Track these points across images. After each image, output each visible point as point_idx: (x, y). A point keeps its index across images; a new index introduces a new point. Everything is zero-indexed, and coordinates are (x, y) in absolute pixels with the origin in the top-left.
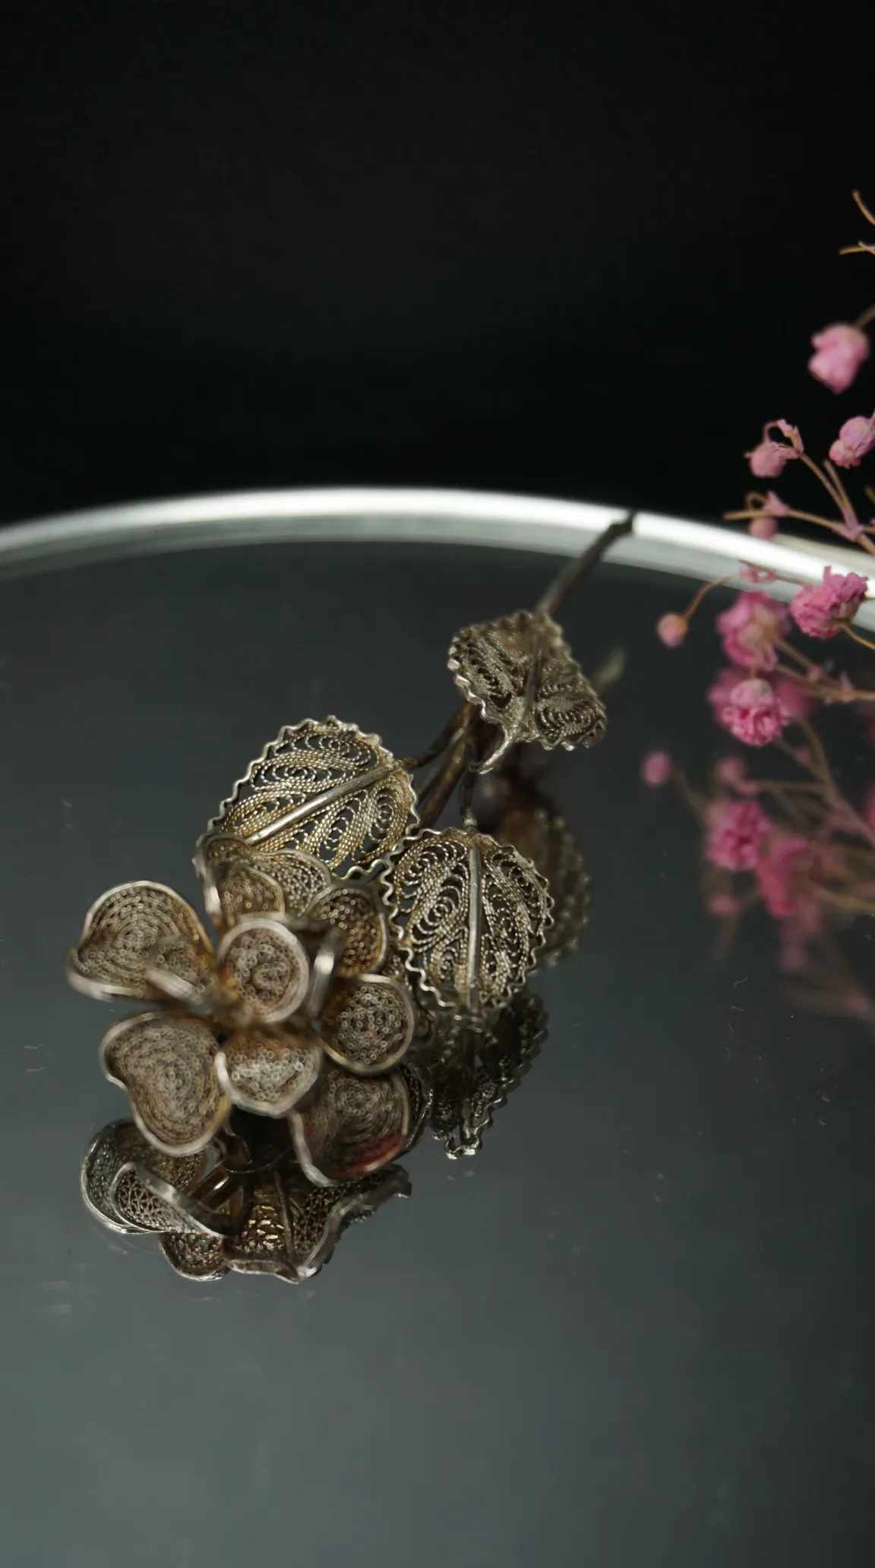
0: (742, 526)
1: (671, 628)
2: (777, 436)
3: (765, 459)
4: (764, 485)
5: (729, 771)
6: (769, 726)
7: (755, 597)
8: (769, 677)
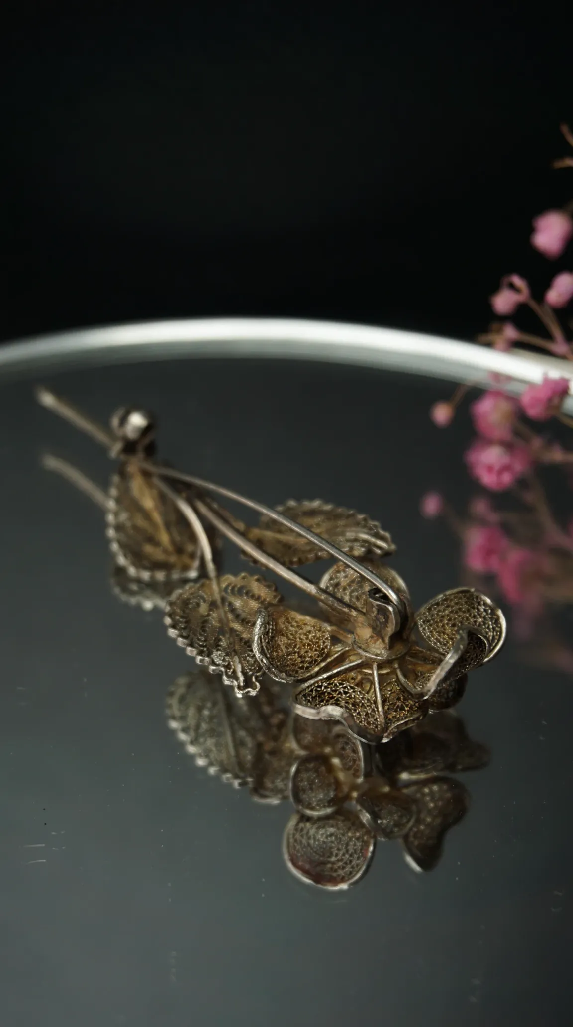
0: (489, 345)
1: (442, 414)
2: (512, 286)
3: (504, 301)
4: (504, 319)
5: (480, 507)
6: (507, 478)
7: (498, 394)
8: (508, 446)
